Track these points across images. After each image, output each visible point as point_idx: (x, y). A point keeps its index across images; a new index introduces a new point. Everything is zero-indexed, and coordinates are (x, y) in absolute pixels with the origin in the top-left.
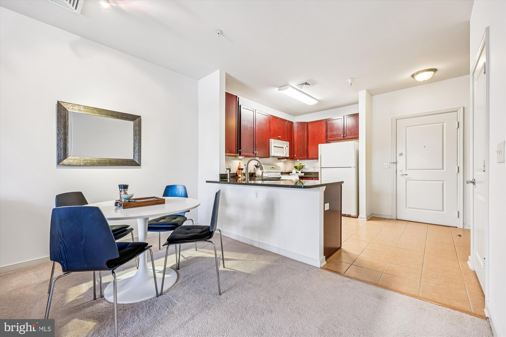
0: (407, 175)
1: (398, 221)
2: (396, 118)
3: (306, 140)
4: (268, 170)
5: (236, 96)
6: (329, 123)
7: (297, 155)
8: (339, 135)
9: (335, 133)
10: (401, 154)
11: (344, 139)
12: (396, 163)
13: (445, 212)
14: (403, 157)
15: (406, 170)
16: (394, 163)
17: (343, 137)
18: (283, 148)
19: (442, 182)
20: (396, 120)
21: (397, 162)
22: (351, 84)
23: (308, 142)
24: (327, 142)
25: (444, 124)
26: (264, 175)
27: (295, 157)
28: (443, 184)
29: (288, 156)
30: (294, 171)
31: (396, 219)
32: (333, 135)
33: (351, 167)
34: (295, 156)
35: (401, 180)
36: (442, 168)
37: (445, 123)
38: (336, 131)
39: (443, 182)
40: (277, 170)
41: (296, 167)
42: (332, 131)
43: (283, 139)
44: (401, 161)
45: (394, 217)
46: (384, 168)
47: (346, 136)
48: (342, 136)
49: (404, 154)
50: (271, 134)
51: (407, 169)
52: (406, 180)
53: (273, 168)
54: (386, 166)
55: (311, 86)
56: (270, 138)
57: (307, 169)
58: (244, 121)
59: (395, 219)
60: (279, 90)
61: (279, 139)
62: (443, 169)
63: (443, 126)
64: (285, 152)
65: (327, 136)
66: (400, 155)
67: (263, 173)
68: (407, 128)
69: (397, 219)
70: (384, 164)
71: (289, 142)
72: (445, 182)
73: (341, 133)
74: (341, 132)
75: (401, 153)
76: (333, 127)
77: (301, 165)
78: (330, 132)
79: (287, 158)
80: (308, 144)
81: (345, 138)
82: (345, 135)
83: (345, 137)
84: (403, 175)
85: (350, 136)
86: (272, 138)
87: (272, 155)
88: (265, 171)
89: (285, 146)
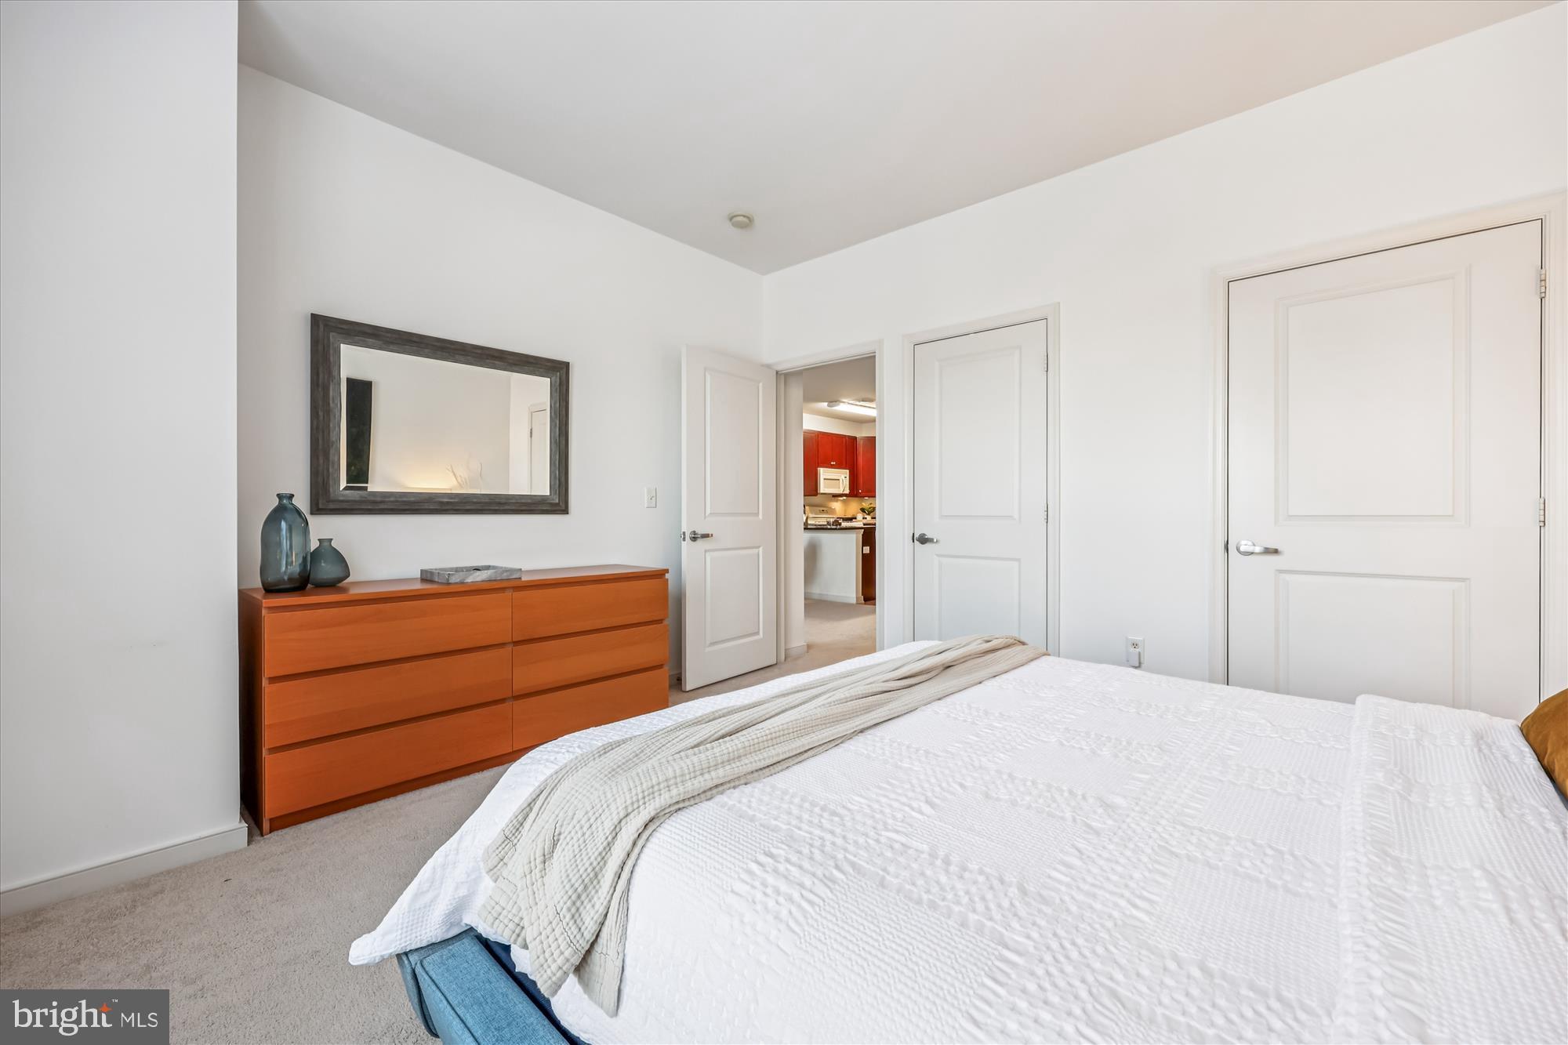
4: (816, 514)
7: (863, 489)
18: (840, 479)
26: (809, 522)
27: (861, 493)
29: (847, 491)
30: (860, 516)
34: (859, 491)
40: (832, 514)
41: (863, 510)
43: (839, 466)
56: (818, 467)
61: (832, 467)
64: (844, 486)
67: (807, 518)
71: (848, 470)
77: (872, 506)
79: (846, 495)
86: (821, 467)
87: (822, 491)
88: (811, 515)
89: (843, 477)
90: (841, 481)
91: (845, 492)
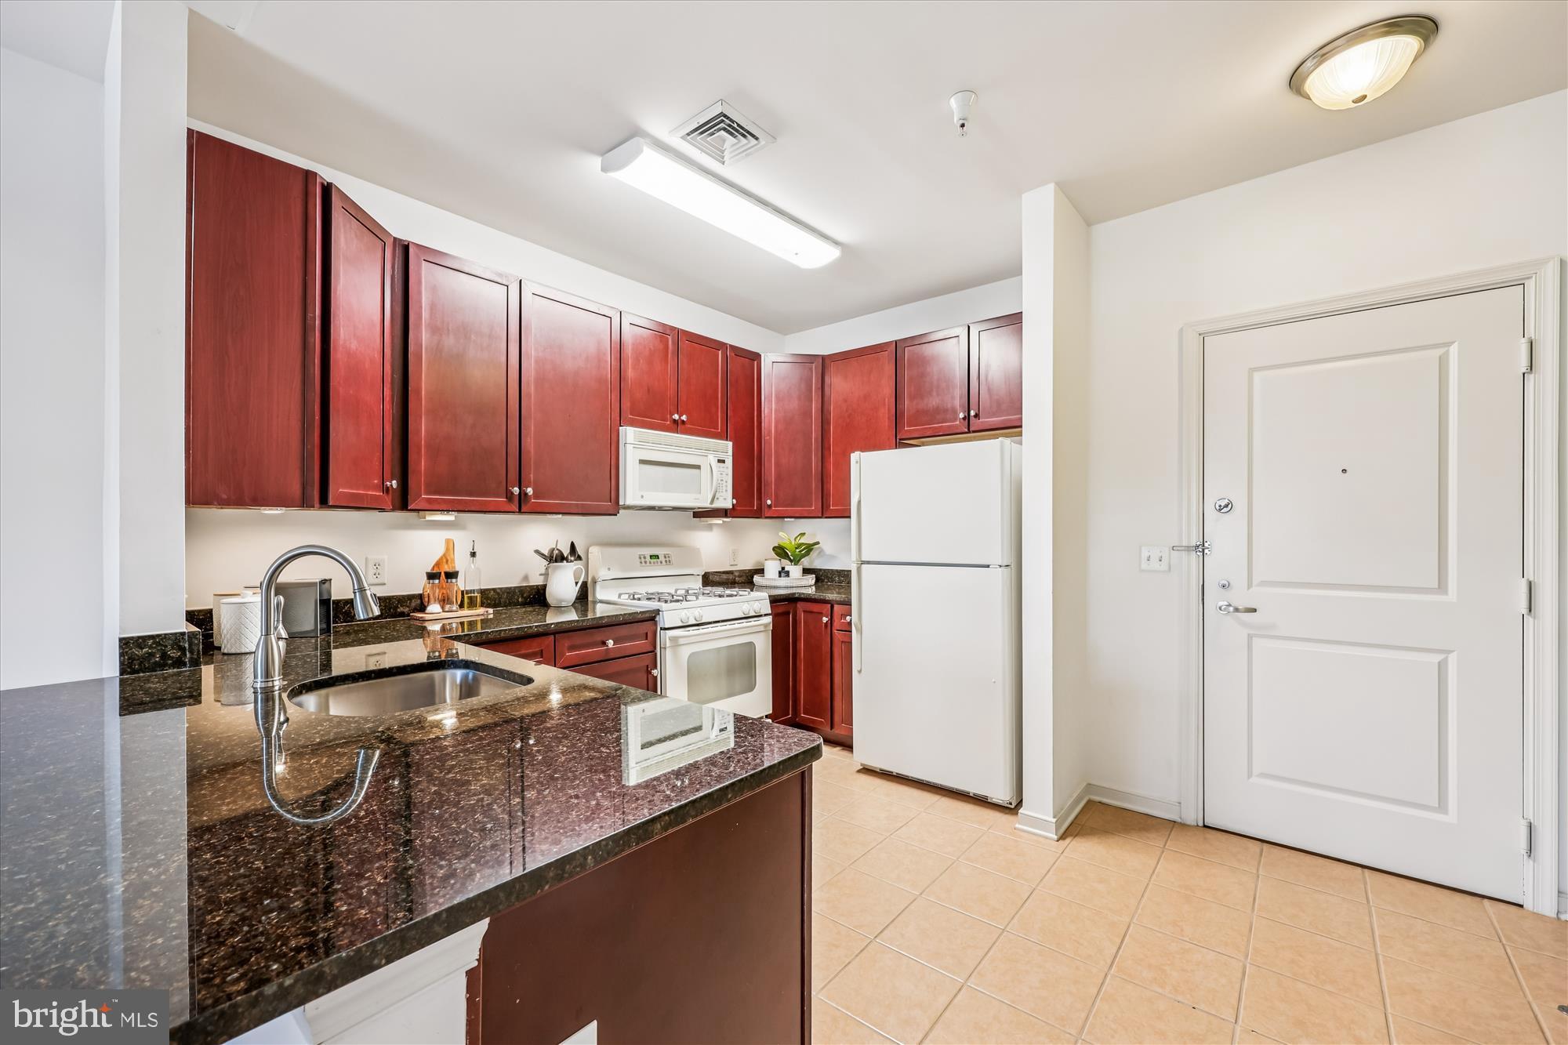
0: (1255, 610)
1: (1211, 834)
2: (1203, 329)
3: (815, 434)
4: (623, 569)
5: (309, 176)
6: (908, 360)
7: (777, 496)
8: (946, 411)
9: (933, 402)
10: (1226, 506)
11: (969, 432)
12: (1201, 548)
13: (1452, 817)
14: (1236, 520)
15: (1250, 586)
16: (1188, 549)
17: (964, 419)
18: (698, 467)
19: (1437, 658)
20: (1203, 336)
21: (1206, 545)
22: (963, 126)
23: (826, 445)
24: (900, 443)
25: (1447, 353)
27: (770, 507)
28: (1442, 667)
29: (726, 501)
30: (773, 568)
31: (1201, 824)
32: (925, 412)
33: (988, 566)
34: (769, 502)
35: (1227, 632)
36: (1437, 587)
37: (1454, 350)
38: (934, 394)
39: (1441, 657)
40: (685, 566)
41: (780, 552)
42: (919, 393)
43: (703, 426)
44: (1225, 535)
45: (1191, 816)
46: (1143, 571)
47: (977, 416)
48: (961, 415)
49: (1240, 506)
50: (626, 405)
51: (1255, 582)
52: (1250, 637)
53: (657, 557)
54: (1155, 565)
55: (762, 142)
56: (623, 421)
57: (832, 557)
58: (435, 330)
59: (1198, 826)
60: (604, 169)
61: (676, 427)
62: (1442, 587)
63: (1443, 362)
64: (712, 486)
65: (898, 418)
66: (1220, 510)
68: (1257, 376)
69: (1205, 826)
70: (1145, 554)
71: (730, 444)
72: (1452, 659)
73: (957, 403)
74: (957, 400)
75: (1226, 501)
76: (922, 375)
77: (803, 540)
78: (912, 398)
80: (826, 453)
81: (975, 424)
82: (972, 413)
83: (972, 419)
84: (1237, 610)
85: (994, 415)
86: (633, 424)
87: (629, 502)
88: (603, 574)
89: (712, 459)
90: (705, 470)
91: (718, 504)
